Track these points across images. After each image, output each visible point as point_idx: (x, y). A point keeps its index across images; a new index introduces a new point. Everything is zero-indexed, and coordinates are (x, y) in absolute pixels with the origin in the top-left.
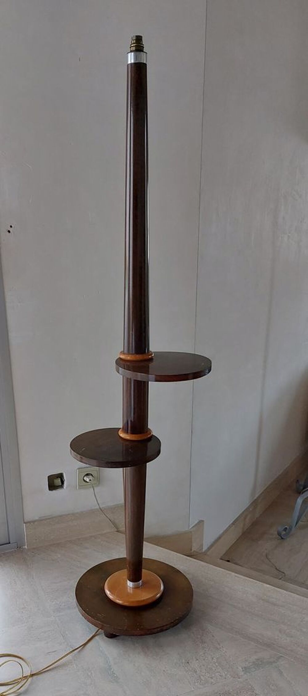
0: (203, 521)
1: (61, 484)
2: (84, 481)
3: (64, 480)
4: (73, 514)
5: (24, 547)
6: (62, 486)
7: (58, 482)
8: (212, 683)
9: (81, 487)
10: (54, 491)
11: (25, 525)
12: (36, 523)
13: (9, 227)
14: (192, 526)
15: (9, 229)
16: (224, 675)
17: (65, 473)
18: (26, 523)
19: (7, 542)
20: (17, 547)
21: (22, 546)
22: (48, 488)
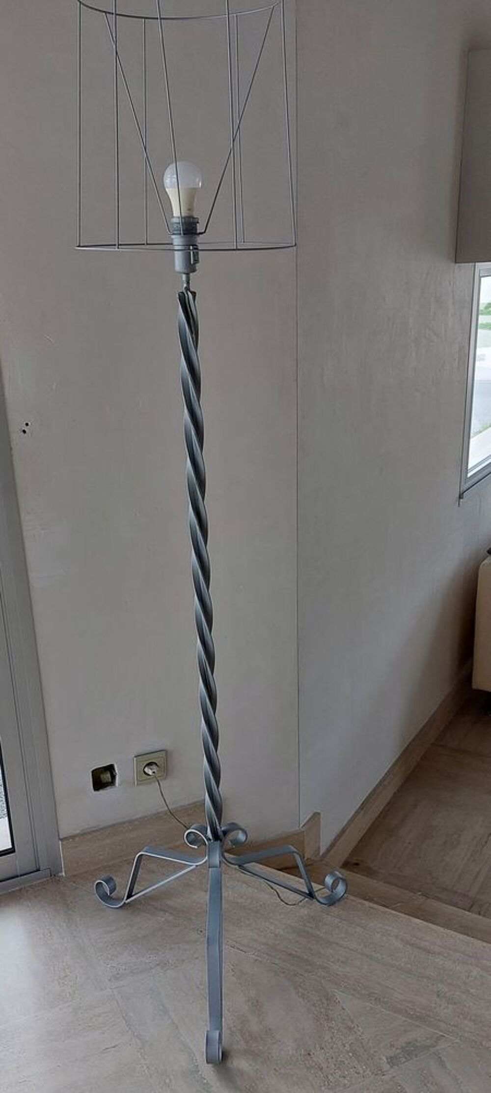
0: (319, 814)
1: (110, 780)
2: (145, 773)
3: (116, 773)
4: (130, 822)
5: (60, 874)
6: (112, 783)
7: (107, 777)
8: (345, 1085)
9: (140, 782)
10: (101, 792)
11: (60, 842)
12: (77, 839)
13: (25, 426)
14: (303, 824)
15: (23, 429)
16: (361, 1072)
17: (117, 763)
18: (62, 840)
19: (35, 869)
20: (51, 876)
21: (58, 873)
22: (92, 787)
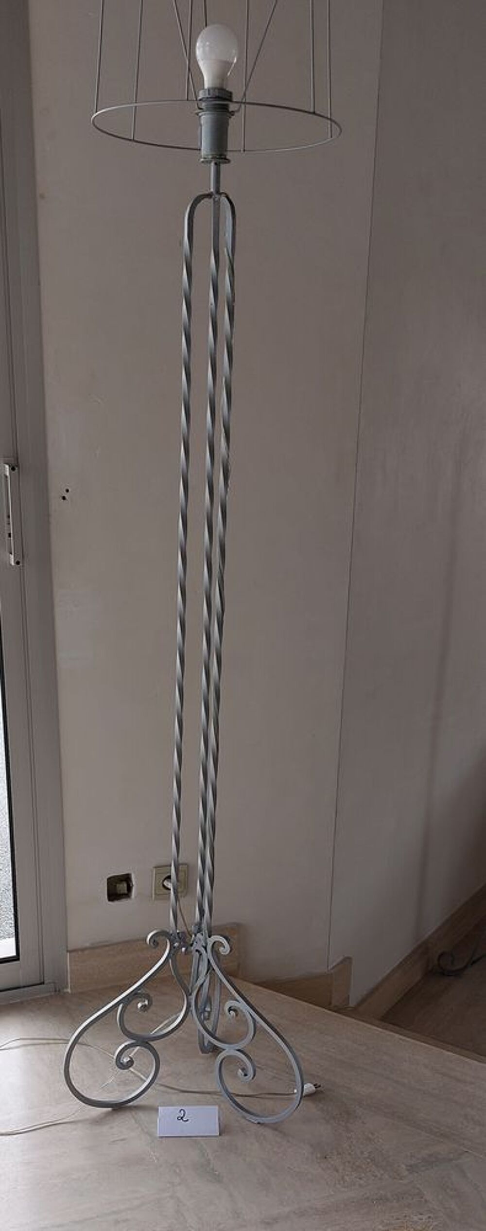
0: (350, 959)
1: (126, 891)
2: (164, 886)
3: (132, 884)
5: (65, 990)
6: (127, 895)
7: (122, 887)
8: (360, 1185)
9: (157, 896)
10: (116, 903)
11: (68, 954)
12: (86, 952)
13: (65, 491)
14: (331, 966)
15: (64, 495)
17: (135, 873)
18: (70, 952)
19: (39, 982)
20: (56, 991)
21: (63, 988)
22: (106, 897)
